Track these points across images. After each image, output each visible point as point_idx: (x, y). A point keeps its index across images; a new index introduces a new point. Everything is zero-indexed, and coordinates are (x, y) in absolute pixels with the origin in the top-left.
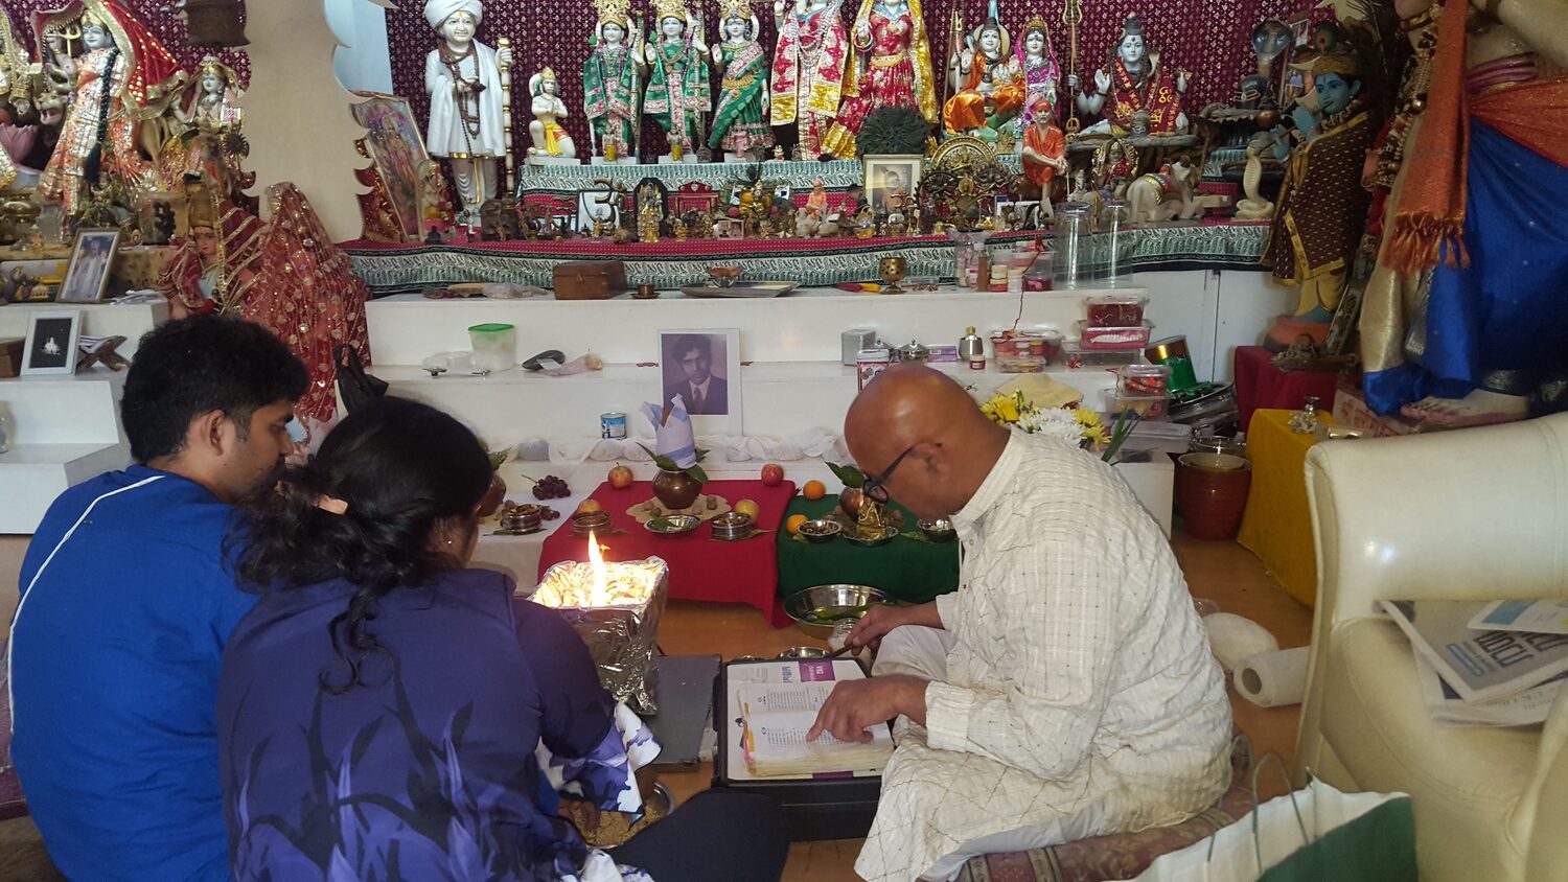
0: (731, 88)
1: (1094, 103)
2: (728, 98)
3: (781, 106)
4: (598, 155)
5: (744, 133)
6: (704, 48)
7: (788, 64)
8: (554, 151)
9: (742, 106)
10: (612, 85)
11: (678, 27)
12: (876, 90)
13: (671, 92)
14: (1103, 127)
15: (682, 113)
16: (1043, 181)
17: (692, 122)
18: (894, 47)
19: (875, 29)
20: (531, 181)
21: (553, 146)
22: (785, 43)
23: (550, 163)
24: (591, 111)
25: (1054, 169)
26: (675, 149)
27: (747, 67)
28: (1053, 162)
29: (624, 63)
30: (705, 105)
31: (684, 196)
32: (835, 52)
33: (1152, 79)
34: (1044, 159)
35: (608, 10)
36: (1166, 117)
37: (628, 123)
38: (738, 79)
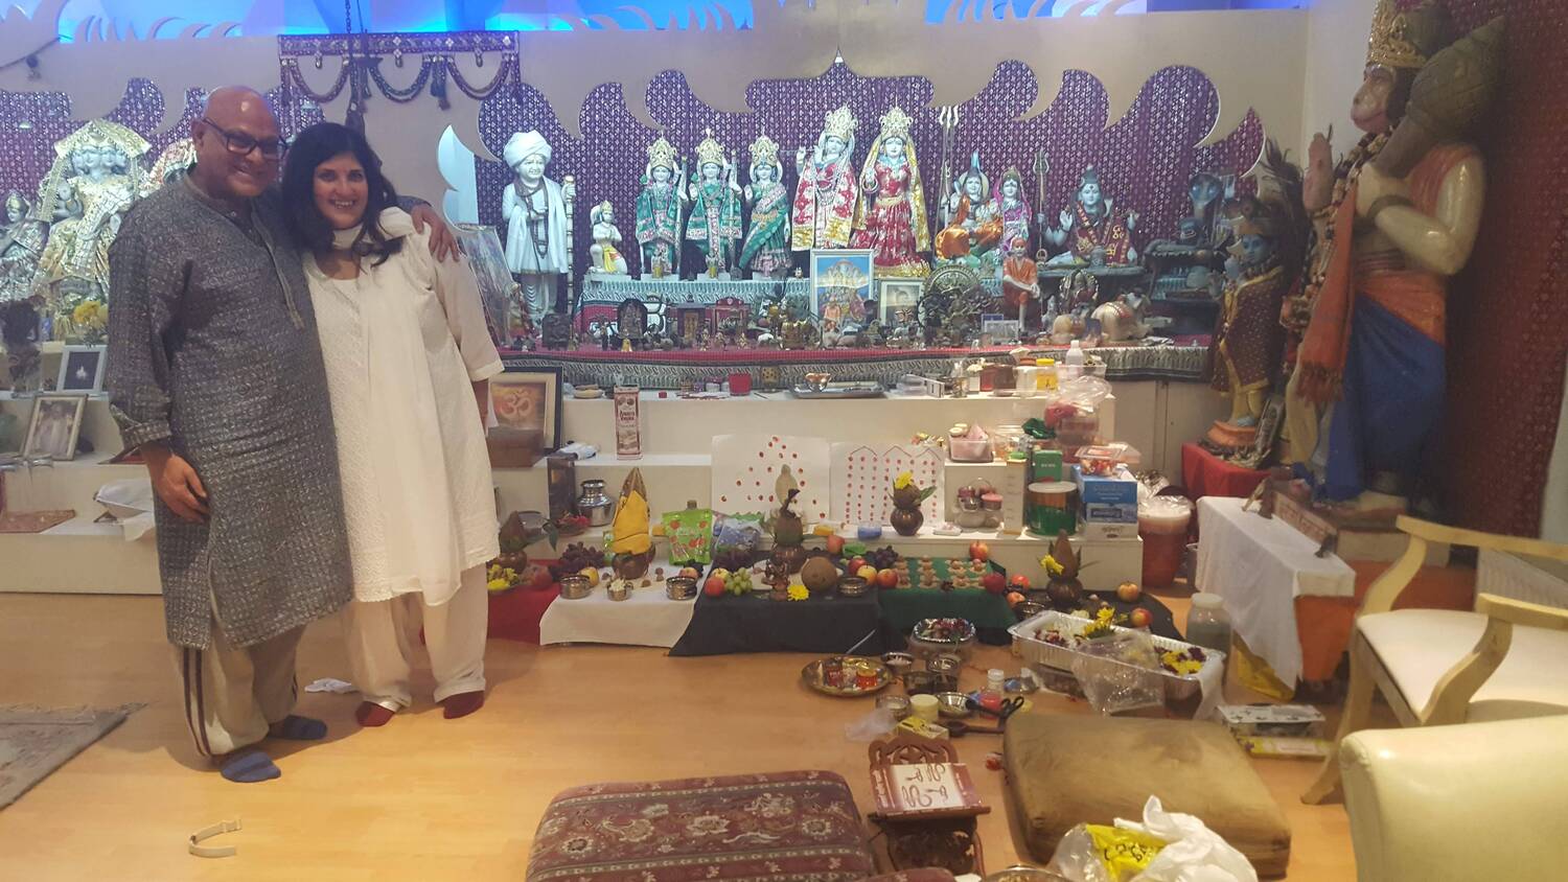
0: (759, 220)
1: (1059, 237)
2: (757, 228)
3: (800, 235)
4: (646, 272)
5: (771, 257)
6: (737, 188)
7: (807, 202)
8: (610, 269)
9: (768, 235)
10: (660, 216)
11: (717, 171)
12: (880, 225)
13: (709, 223)
14: (1067, 258)
15: (718, 240)
16: (1019, 302)
17: (726, 247)
18: (895, 190)
19: (880, 176)
20: (589, 294)
21: (609, 266)
22: (805, 185)
23: (607, 279)
24: (642, 237)
25: (1029, 293)
26: (712, 269)
27: (774, 204)
28: (1029, 288)
29: (670, 200)
30: (738, 233)
31: (719, 308)
32: (847, 194)
33: (1107, 219)
34: (1020, 285)
35: (658, 156)
36: (1119, 251)
37: (673, 247)
38: (766, 213)
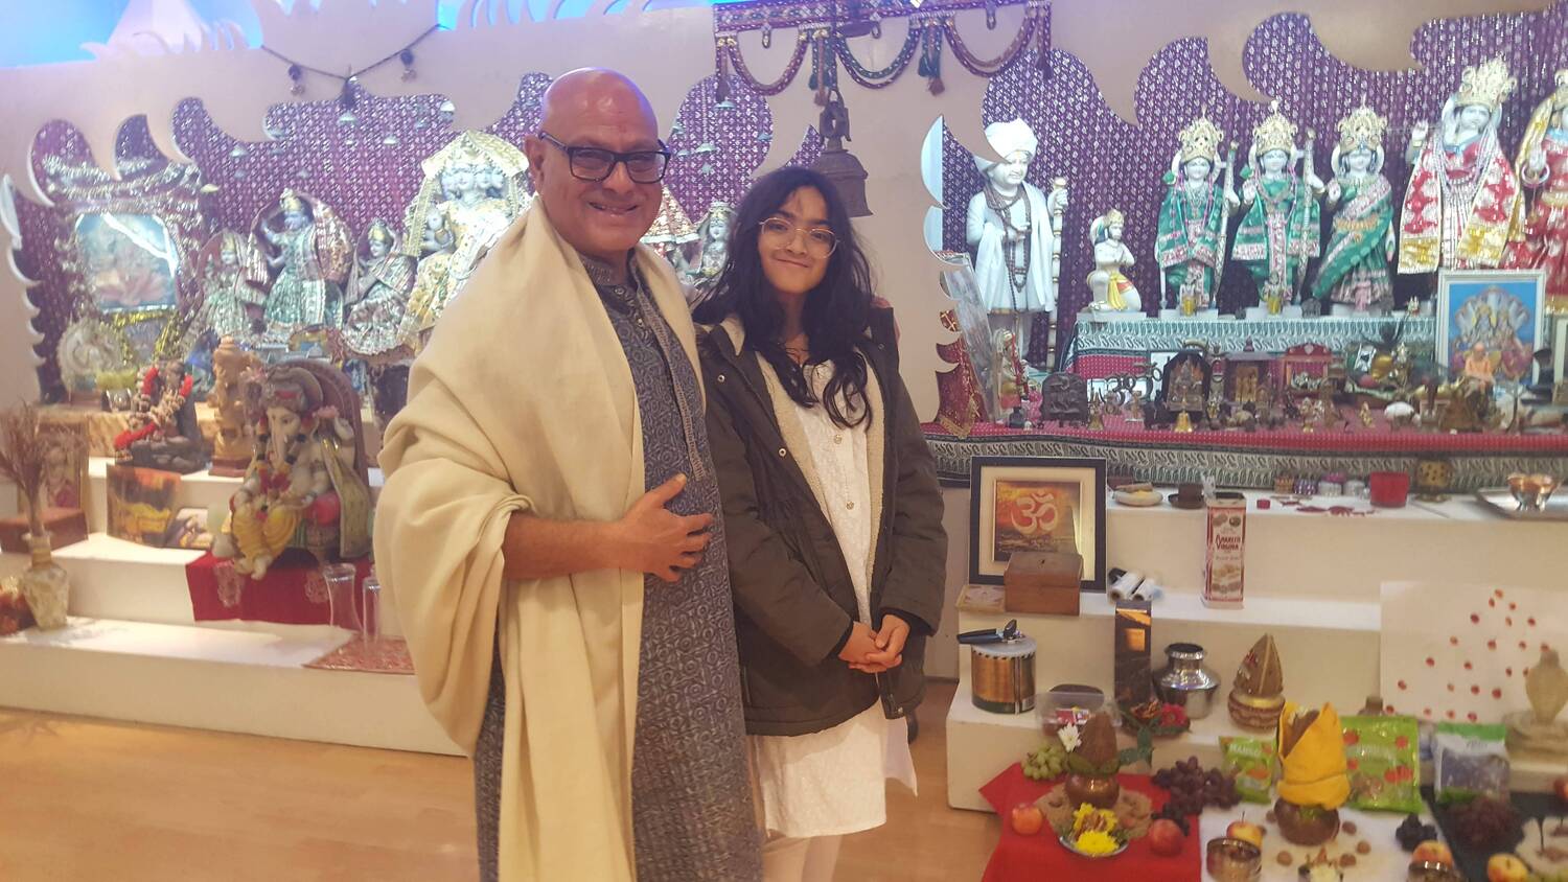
8: (1117, 305)
10: (1195, 227)
13: (1271, 236)
15: (1283, 259)
19: (1552, 161)
26: (1271, 301)
27: (1373, 205)
29: (1212, 203)
32: (1499, 188)
37: (1212, 272)
38: (1361, 219)
